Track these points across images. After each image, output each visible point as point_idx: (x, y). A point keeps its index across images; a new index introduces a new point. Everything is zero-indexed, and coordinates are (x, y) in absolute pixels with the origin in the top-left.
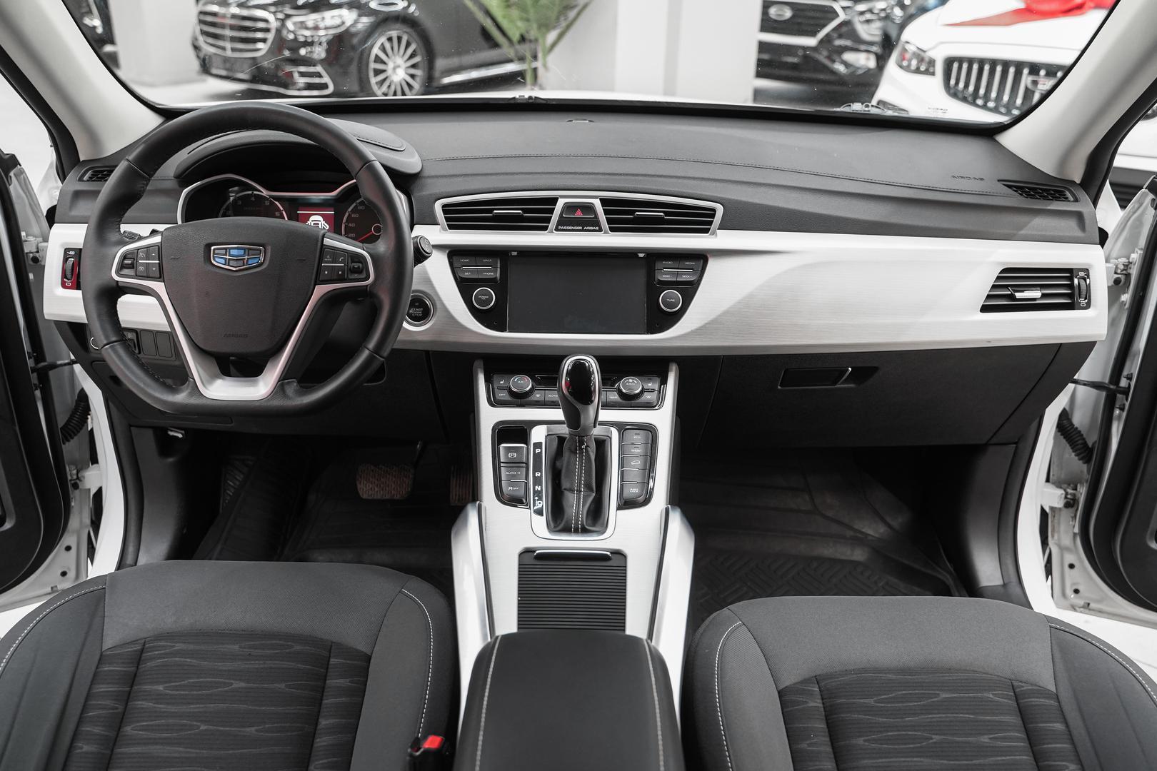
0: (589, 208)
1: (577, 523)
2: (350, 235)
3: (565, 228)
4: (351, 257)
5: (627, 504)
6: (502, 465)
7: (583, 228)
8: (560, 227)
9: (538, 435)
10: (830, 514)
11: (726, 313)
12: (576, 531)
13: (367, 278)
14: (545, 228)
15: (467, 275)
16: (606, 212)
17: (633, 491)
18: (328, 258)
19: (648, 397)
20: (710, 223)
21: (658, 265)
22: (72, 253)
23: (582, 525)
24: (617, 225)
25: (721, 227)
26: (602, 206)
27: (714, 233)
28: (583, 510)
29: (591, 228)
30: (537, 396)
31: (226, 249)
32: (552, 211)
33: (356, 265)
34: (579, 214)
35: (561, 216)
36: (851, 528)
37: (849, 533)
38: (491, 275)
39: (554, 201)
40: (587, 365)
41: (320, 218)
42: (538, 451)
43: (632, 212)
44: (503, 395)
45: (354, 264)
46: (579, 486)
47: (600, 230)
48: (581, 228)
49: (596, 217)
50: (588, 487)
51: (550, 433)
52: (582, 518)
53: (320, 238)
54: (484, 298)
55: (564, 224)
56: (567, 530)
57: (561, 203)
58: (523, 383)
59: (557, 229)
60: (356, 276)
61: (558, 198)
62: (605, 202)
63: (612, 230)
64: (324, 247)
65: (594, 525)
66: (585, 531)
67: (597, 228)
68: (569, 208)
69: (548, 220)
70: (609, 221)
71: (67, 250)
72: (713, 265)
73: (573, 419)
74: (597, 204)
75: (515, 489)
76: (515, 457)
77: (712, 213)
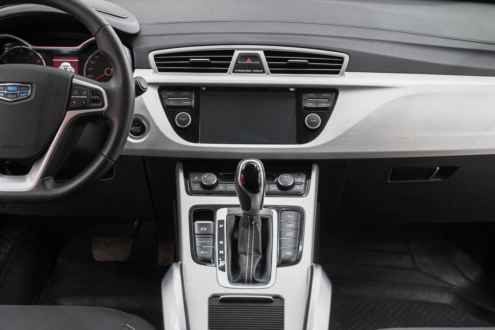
0: (256, 57)
1: (249, 277)
2: (90, 76)
3: (240, 71)
4: (92, 91)
5: (283, 263)
6: (196, 236)
7: (252, 71)
8: (236, 70)
9: (221, 215)
10: (426, 270)
11: (351, 130)
12: (249, 282)
13: (103, 106)
14: (225, 71)
15: (171, 103)
16: (268, 60)
17: (288, 254)
18: (76, 92)
19: (297, 188)
20: (340, 67)
21: (305, 96)
23: (253, 277)
24: (275, 69)
25: (347, 70)
26: (265, 55)
27: (342, 74)
28: (253, 267)
29: (258, 71)
30: (221, 187)
31: (4, 86)
32: (230, 59)
33: (95, 97)
34: (249, 61)
35: (236, 63)
36: (440, 280)
37: (439, 284)
38: (188, 103)
39: (232, 52)
40: (255, 166)
41: (68, 64)
42: (221, 226)
43: (286, 60)
44: (197, 187)
45: (93, 96)
46: (250, 251)
47: (264, 72)
48: (250, 71)
49: (261, 63)
50: (257, 251)
51: (229, 214)
52: (253, 273)
53: (70, 78)
54: (183, 119)
55: (239, 68)
56: (242, 281)
57: (236, 54)
58: (211, 178)
59: (234, 72)
60: (95, 105)
61: (234, 50)
62: (267, 53)
63: (272, 72)
64: (73, 85)
65: (261, 278)
66: (254, 282)
67: (262, 71)
68: (242, 57)
69: (228, 65)
70: (270, 66)
72: (342, 97)
73: (246, 203)
74: (262, 54)
75: (206, 252)
76: (205, 230)
77: (341, 60)
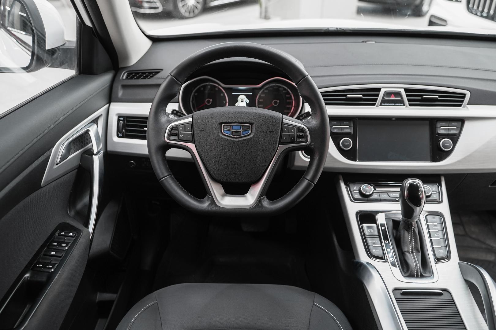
0: (398, 94)
1: (417, 273)
3: (385, 104)
4: (298, 129)
5: (438, 260)
6: (366, 236)
7: (395, 104)
8: (382, 104)
9: (381, 219)
11: (476, 151)
12: (417, 276)
13: (307, 141)
14: (374, 105)
15: (336, 131)
16: (407, 96)
17: (441, 253)
18: (286, 130)
19: (435, 196)
20: (462, 101)
21: (439, 124)
22: (122, 119)
23: (421, 273)
24: (413, 103)
25: (469, 103)
26: (405, 92)
27: (464, 107)
28: (419, 264)
29: (399, 104)
30: (375, 196)
31: (230, 126)
32: (378, 95)
33: (301, 134)
34: (393, 98)
35: (383, 98)
36: (484, 243)
37: (484, 246)
38: (348, 131)
39: (379, 90)
41: (244, 97)
42: (383, 228)
43: (421, 96)
44: (357, 196)
45: (299, 133)
46: (412, 250)
47: (404, 105)
48: (394, 104)
49: (402, 98)
50: (417, 250)
51: (387, 217)
52: (420, 269)
53: (281, 120)
54: (347, 143)
55: (384, 102)
56: (411, 276)
57: (383, 91)
58: (368, 189)
59: (381, 105)
60: (301, 140)
61: (381, 89)
62: (406, 90)
63: (410, 105)
64: (283, 124)
65: (425, 273)
66: (422, 276)
67: (402, 105)
68: (388, 94)
69: (376, 100)
70: (409, 100)
71: (119, 117)
72: (467, 124)
74: (403, 91)
75: (377, 251)
76: (372, 231)
77: (464, 96)
